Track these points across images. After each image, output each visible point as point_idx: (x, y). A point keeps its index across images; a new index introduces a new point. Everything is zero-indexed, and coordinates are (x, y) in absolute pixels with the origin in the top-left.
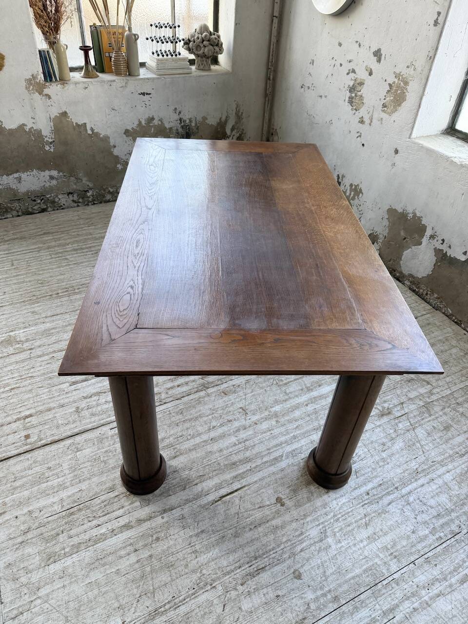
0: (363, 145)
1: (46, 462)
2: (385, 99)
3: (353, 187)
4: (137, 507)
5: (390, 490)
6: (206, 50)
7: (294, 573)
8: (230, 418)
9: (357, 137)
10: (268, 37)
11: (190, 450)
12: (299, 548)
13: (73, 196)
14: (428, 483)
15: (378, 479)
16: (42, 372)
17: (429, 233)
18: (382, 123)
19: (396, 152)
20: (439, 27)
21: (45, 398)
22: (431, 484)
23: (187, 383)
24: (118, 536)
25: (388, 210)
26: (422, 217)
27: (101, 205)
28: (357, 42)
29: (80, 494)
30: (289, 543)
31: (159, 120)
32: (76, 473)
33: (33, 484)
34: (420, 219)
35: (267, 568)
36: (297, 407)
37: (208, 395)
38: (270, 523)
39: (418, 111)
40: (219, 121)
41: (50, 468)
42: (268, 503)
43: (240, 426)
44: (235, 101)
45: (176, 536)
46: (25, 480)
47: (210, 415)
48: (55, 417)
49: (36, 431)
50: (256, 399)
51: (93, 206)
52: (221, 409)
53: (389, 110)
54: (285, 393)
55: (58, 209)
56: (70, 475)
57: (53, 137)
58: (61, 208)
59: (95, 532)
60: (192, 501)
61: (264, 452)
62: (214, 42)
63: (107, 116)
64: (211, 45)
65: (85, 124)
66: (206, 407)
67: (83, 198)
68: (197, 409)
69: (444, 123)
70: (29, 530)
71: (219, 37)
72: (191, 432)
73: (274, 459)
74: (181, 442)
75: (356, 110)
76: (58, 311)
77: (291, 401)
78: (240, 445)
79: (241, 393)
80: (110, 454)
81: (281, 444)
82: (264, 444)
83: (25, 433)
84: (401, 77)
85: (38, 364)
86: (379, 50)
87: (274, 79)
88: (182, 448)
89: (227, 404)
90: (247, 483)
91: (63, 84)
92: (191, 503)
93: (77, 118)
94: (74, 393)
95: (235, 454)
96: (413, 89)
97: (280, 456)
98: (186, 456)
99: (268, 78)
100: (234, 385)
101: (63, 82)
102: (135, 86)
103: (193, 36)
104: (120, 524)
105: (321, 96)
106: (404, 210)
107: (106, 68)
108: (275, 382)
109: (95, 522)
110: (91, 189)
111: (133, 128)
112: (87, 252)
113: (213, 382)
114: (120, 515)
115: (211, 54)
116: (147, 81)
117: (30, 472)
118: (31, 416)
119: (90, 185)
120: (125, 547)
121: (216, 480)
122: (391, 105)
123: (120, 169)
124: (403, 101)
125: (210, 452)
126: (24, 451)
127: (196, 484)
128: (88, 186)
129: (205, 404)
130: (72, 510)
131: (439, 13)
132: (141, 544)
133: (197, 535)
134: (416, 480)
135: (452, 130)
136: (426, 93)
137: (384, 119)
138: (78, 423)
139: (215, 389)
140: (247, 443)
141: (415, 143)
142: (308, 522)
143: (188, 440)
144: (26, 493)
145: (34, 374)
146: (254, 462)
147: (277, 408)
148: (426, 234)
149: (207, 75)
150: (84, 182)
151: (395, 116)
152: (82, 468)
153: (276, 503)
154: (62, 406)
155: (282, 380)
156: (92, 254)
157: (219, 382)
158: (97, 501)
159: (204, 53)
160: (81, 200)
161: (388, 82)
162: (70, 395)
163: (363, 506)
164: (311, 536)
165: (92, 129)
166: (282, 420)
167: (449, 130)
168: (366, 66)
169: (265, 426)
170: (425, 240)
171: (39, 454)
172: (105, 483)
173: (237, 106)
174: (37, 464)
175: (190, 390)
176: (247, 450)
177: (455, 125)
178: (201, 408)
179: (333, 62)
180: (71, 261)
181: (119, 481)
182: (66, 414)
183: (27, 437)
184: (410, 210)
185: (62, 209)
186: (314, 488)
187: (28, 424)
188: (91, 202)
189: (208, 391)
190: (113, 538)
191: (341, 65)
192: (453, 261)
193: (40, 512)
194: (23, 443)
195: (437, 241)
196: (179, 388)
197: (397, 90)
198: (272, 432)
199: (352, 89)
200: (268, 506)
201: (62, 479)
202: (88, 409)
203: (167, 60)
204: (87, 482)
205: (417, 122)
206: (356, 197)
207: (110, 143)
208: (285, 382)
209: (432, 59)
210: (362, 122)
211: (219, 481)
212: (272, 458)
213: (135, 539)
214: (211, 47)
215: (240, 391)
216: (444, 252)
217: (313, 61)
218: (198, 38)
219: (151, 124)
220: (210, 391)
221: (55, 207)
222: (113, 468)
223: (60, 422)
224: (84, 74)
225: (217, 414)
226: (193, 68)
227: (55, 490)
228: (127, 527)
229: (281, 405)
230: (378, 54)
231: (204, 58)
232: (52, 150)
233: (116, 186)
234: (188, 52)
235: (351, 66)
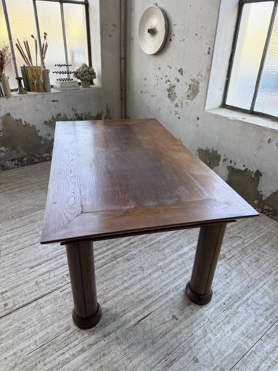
0: (179, 118)
1: (21, 319)
2: (188, 93)
4: (86, 337)
5: (236, 299)
6: (87, 76)
7: (193, 359)
8: (134, 274)
9: (175, 114)
10: (119, 69)
11: (114, 297)
12: (193, 343)
13: (15, 161)
14: (256, 292)
15: (228, 294)
16: (10, 263)
17: (222, 158)
18: (188, 105)
19: (198, 119)
20: (210, 55)
21: (14, 279)
22: (258, 292)
23: (103, 258)
24: (77, 358)
25: (198, 150)
26: (217, 151)
27: (32, 165)
28: (169, 66)
29: (47, 335)
30: (186, 342)
31: (64, 115)
32: (42, 323)
33: (14, 335)
34: (216, 152)
35: (176, 359)
36: (172, 261)
37: (118, 263)
38: (172, 331)
39: (206, 96)
40: (97, 114)
41: (25, 322)
42: (168, 320)
43: (141, 278)
44: (105, 103)
45: (116, 351)
46: (8, 333)
47: (121, 274)
48: (23, 290)
49: (11, 300)
50: (147, 260)
51: (27, 166)
52: (127, 269)
53: (191, 98)
54: (163, 254)
55: (6, 170)
56: (39, 324)
57: (2, 128)
58: (7, 169)
59: (61, 358)
60: (121, 327)
61: (159, 290)
62: (91, 73)
63: (34, 114)
64: (90, 74)
65: (21, 119)
66: (118, 269)
67: (21, 163)
68: (113, 272)
69: (220, 102)
70: (16, 365)
71: (93, 70)
72: (111, 286)
73: (165, 293)
74: (107, 293)
75: (173, 101)
76: (15, 227)
77: (168, 258)
78: (144, 289)
79: (138, 259)
80: (63, 307)
81: (168, 284)
82: (158, 286)
83: (4, 303)
84: (195, 81)
85: (7, 259)
86: (181, 69)
87: (125, 91)
88: (108, 296)
89: (131, 266)
90: (153, 310)
91: (8, 98)
92: (120, 328)
93: (16, 116)
94: (33, 273)
95: (142, 294)
96: (202, 86)
97: (168, 291)
98: (112, 300)
99: (122, 90)
100: (132, 255)
101: (7, 97)
102: (49, 97)
103: (79, 70)
104: (77, 350)
105: (153, 96)
106: (207, 149)
107: (31, 89)
108: (156, 249)
109: (61, 352)
110: (26, 156)
111: (49, 120)
112: (28, 191)
113: (119, 254)
114: (76, 344)
115: (90, 79)
116: (56, 94)
117: (11, 327)
118: (6, 291)
119: (25, 154)
120: (84, 364)
121: (133, 312)
122: (191, 95)
123: (43, 143)
124: (198, 92)
125: (126, 296)
126: (5, 315)
127: (122, 316)
128: (24, 155)
129: (117, 268)
130: (43, 347)
131: (209, 48)
132: (93, 360)
133: (129, 347)
134: (249, 292)
135: (224, 105)
136: (209, 87)
137: (189, 103)
138: (39, 291)
139: (121, 258)
140: (148, 287)
141: (207, 113)
142: (194, 327)
143: (111, 291)
144: (10, 341)
145: (5, 266)
146: (154, 297)
147: (161, 264)
148: (221, 159)
149: (89, 90)
150: (21, 153)
151: (194, 101)
152: (46, 319)
153: (173, 319)
154: (27, 282)
155: (160, 248)
156: (31, 192)
157: (123, 254)
158: (60, 338)
159: (86, 78)
160: (20, 164)
161: (188, 84)
162: (30, 275)
163: (223, 311)
164: (198, 335)
165: (25, 122)
166: (165, 270)
167: (223, 106)
168: (175, 78)
169: (156, 275)
170: (221, 163)
171: (15, 315)
172: (63, 326)
173: (107, 105)
174: (15, 322)
175: (107, 261)
176: (149, 291)
177: (225, 103)
178: (115, 271)
179: (157, 78)
180: (19, 198)
181: (72, 323)
182: (30, 286)
183: (6, 305)
184: (210, 148)
185: (9, 169)
186: (193, 306)
187: (6, 297)
188: (26, 164)
189: (117, 260)
190: (74, 360)
191: (162, 79)
192: (238, 171)
193: (22, 351)
194: (3, 310)
195: (228, 162)
196: (99, 261)
197: (194, 88)
198: (161, 278)
199: (169, 90)
200: (168, 321)
201: (33, 328)
202: (43, 282)
203: (66, 83)
204: (51, 327)
205: (207, 102)
207: (36, 129)
208: (162, 248)
209: (209, 70)
210: (177, 106)
211: (135, 312)
212: (164, 293)
213: (89, 358)
214: (90, 75)
215: (137, 257)
216: (233, 167)
217: (146, 78)
218: (82, 71)
219: (59, 118)
220: (119, 260)
221: (4, 169)
222: (67, 315)
223: (27, 292)
224: (19, 92)
225: (126, 272)
226: (81, 87)
227: (30, 336)
228: (83, 350)
229: (163, 262)
230: (181, 71)
231: (86, 81)
232: (1, 135)
233: (41, 154)
234: (77, 78)
235: (167, 79)
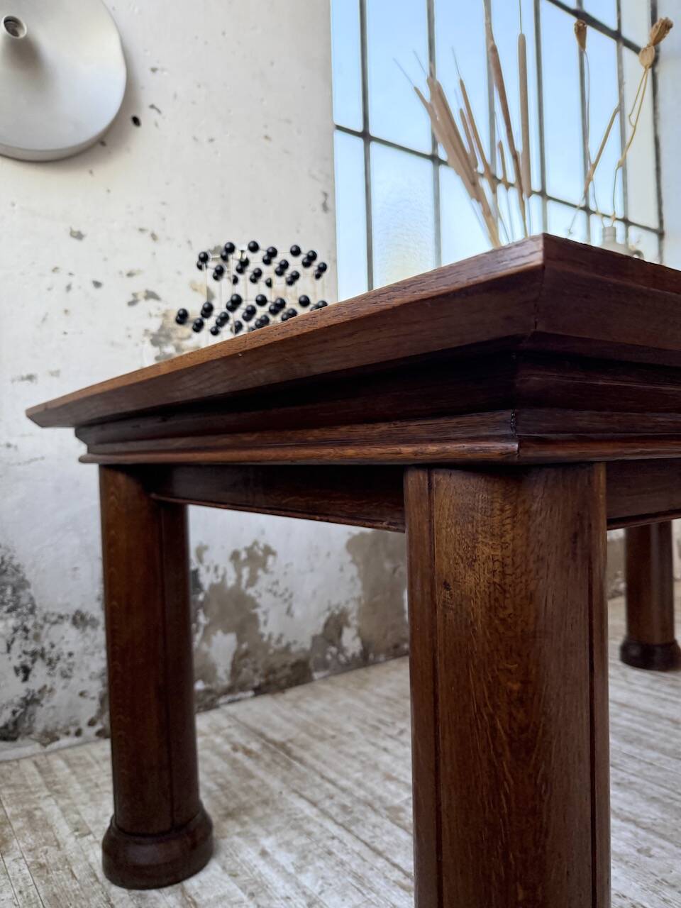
3: (244, 555)
131: (326, 195)
168: (192, 282)
191: (98, 284)
199: (159, 338)
206: (260, 572)
235: (139, 285)
